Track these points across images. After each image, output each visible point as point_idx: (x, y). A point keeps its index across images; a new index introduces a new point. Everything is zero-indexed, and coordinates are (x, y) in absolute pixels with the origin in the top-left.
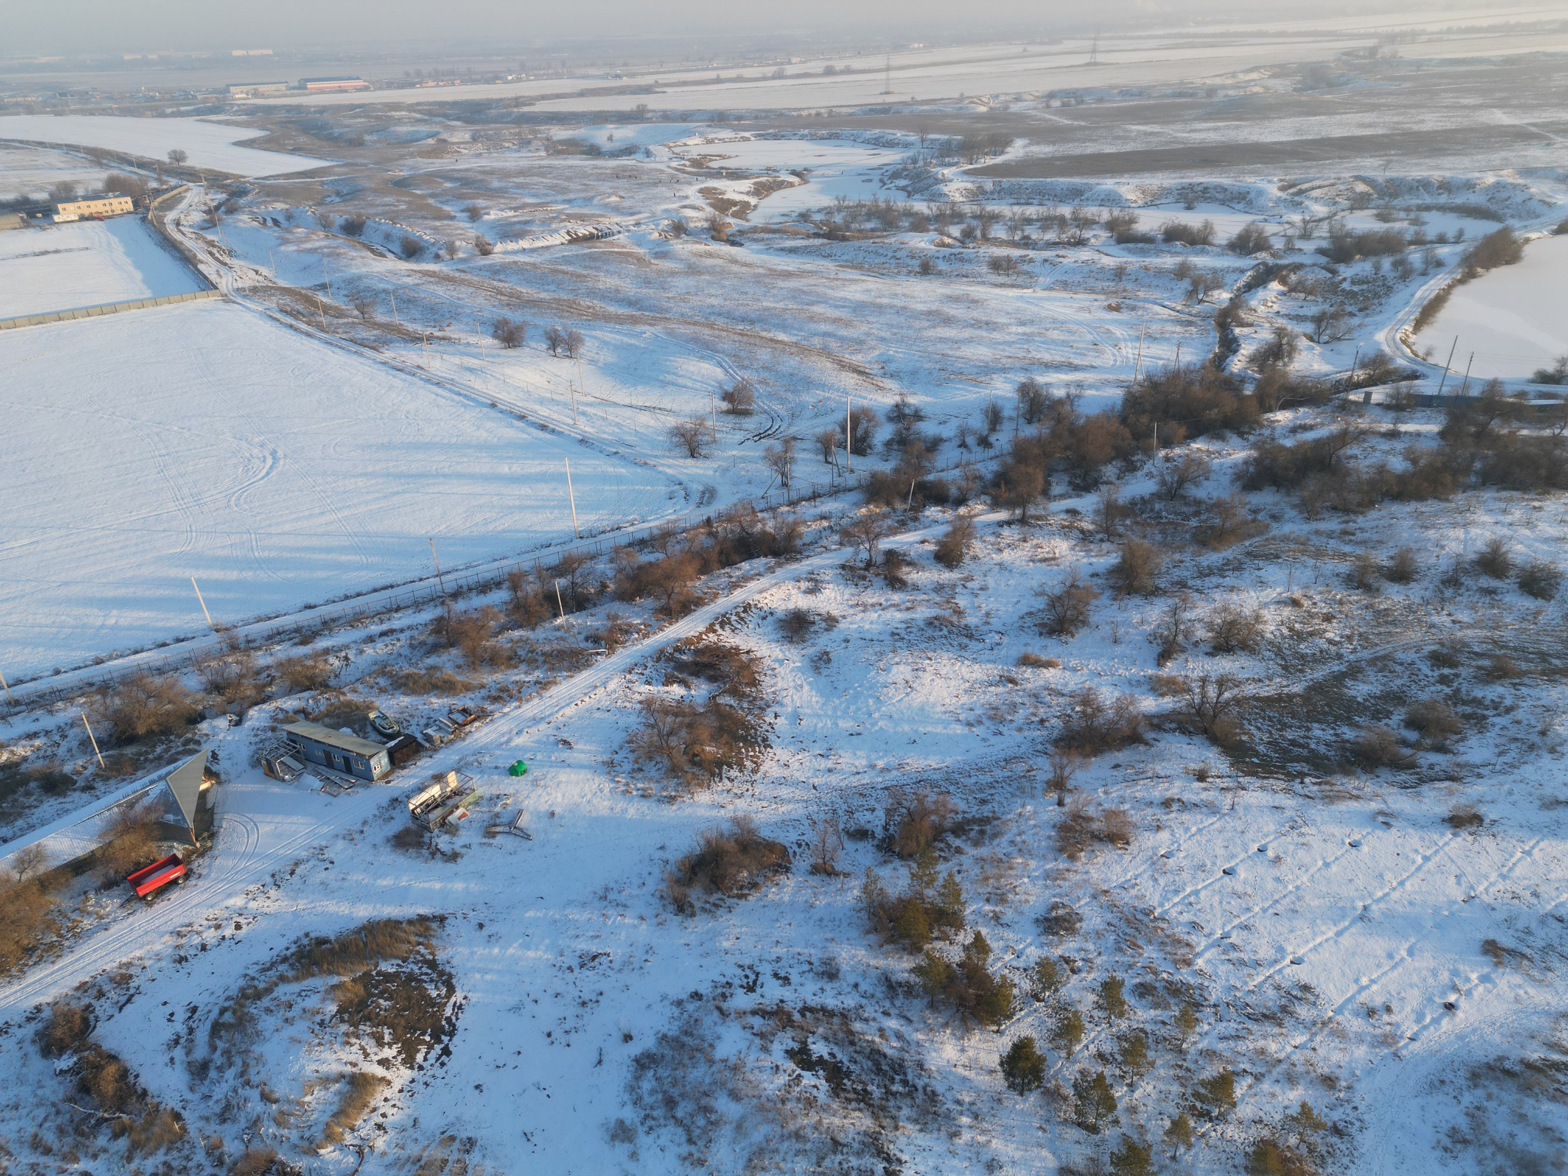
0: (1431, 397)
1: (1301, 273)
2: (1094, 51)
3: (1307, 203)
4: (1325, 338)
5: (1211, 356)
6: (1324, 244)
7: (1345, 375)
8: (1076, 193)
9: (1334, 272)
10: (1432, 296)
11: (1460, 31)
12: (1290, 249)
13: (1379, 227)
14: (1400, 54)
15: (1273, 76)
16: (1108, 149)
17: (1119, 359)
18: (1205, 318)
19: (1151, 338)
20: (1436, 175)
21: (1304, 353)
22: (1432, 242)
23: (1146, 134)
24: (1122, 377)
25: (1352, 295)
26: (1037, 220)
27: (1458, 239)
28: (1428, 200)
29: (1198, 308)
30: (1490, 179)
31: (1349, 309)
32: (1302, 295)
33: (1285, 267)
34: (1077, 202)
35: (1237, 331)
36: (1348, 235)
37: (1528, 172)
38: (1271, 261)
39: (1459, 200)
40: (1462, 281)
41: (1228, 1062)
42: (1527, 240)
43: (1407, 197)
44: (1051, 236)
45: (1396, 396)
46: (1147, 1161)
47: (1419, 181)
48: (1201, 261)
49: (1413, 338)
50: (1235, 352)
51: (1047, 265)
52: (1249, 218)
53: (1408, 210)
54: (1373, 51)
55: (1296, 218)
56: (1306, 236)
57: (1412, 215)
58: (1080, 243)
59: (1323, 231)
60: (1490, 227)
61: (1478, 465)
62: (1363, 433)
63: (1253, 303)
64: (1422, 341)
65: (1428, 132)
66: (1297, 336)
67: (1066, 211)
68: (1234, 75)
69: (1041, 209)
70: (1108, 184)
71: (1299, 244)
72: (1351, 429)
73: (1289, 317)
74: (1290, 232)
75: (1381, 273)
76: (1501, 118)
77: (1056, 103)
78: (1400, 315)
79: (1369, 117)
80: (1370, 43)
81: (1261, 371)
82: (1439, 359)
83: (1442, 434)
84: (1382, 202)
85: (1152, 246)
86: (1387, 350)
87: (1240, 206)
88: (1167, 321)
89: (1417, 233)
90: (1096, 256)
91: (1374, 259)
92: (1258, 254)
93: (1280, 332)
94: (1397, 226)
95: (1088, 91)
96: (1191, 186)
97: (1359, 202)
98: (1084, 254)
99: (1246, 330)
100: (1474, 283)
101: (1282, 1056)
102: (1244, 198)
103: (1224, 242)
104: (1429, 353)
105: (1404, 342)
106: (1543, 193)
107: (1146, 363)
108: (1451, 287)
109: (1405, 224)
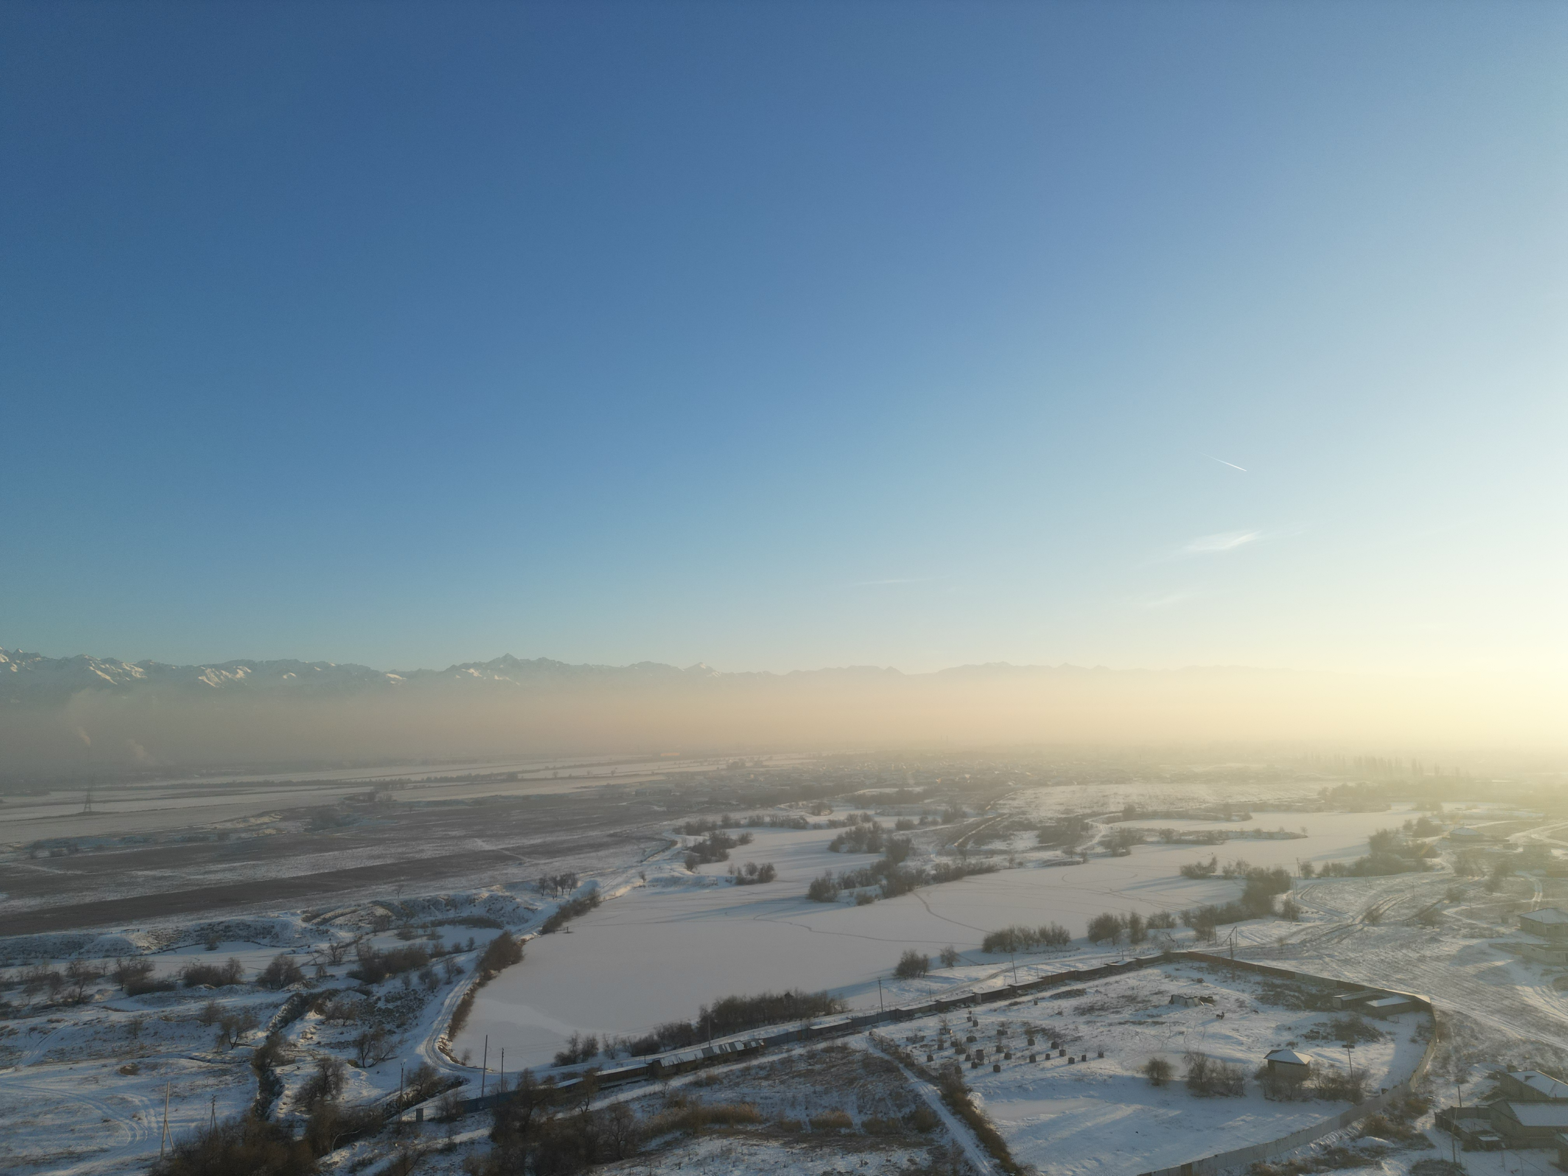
0: (477, 1101)
1: (336, 999)
2: (89, 801)
3: (332, 930)
4: (370, 1061)
5: (252, 1104)
6: (355, 967)
7: (395, 1096)
8: (73, 947)
9: (368, 993)
10: (459, 1002)
11: (437, 780)
12: (322, 976)
13: (401, 945)
14: (394, 798)
15: (284, 819)
16: (111, 897)
17: (139, 1133)
18: (240, 1063)
19: (180, 1098)
20: (442, 894)
21: (351, 1081)
22: (449, 953)
23: (155, 878)
24: (144, 1155)
25: (388, 1012)
26: (19, 983)
27: (471, 948)
28: (440, 916)
29: (232, 1053)
30: (485, 894)
31: (387, 1027)
32: (341, 1021)
33: (320, 995)
34: (74, 956)
35: (278, 1070)
36: (376, 955)
37: (511, 886)
38: (304, 991)
39: (465, 913)
40: (481, 984)
42: (524, 941)
43: (421, 915)
44: (39, 999)
45: (444, 1108)
47: (429, 901)
48: (229, 1002)
49: (450, 1045)
50: (279, 1094)
51: (35, 1035)
52: (277, 952)
53: (424, 926)
54: (371, 796)
55: (324, 946)
56: (336, 962)
57: (429, 931)
58: (81, 1001)
59: (352, 954)
60: (493, 934)
61: (529, 1160)
62: (422, 1154)
63: (292, 1038)
64: (458, 1047)
65: (428, 859)
66: (341, 1065)
67: (61, 967)
68: (245, 819)
69: (25, 970)
70: (114, 932)
71: (330, 971)
72: (410, 1153)
73: (330, 1045)
74: (320, 960)
75: (411, 988)
76: (482, 845)
77: (45, 854)
78: (435, 1025)
79: (377, 850)
80: (367, 789)
81: (309, 1111)
82: (476, 1061)
83: (493, 1137)
84: (400, 922)
85: (172, 994)
86: (429, 1061)
87: (266, 941)
88: (196, 1074)
89: (436, 947)
90: (103, 1014)
91: (402, 975)
92: (291, 987)
93: (324, 1064)
94: (418, 941)
95: (82, 840)
96: (211, 926)
97: (381, 925)
98: (87, 1014)
99: (288, 1068)
100: (492, 985)
102: (269, 933)
103: (254, 979)
104: (466, 1057)
105: (443, 1050)
106: (526, 901)
107: (175, 1129)
108: (473, 991)
109: (424, 940)
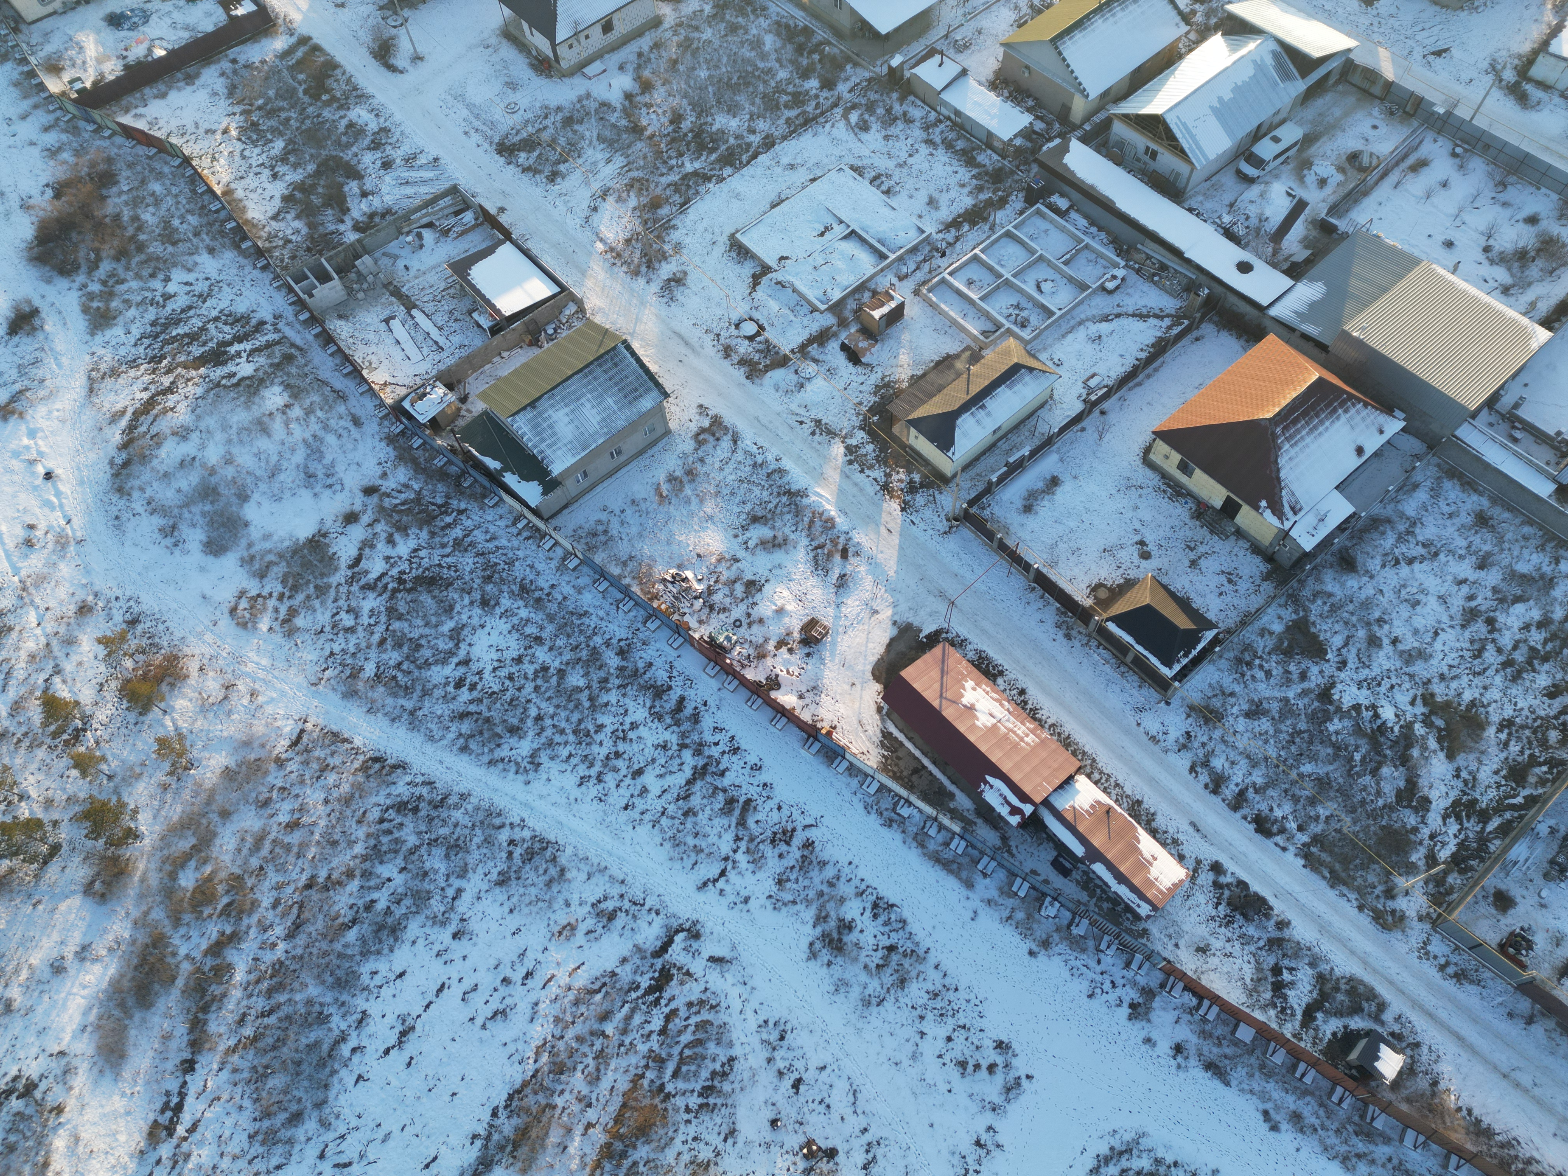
41: (31, 693)
46: (104, 804)
101: (43, 641)
